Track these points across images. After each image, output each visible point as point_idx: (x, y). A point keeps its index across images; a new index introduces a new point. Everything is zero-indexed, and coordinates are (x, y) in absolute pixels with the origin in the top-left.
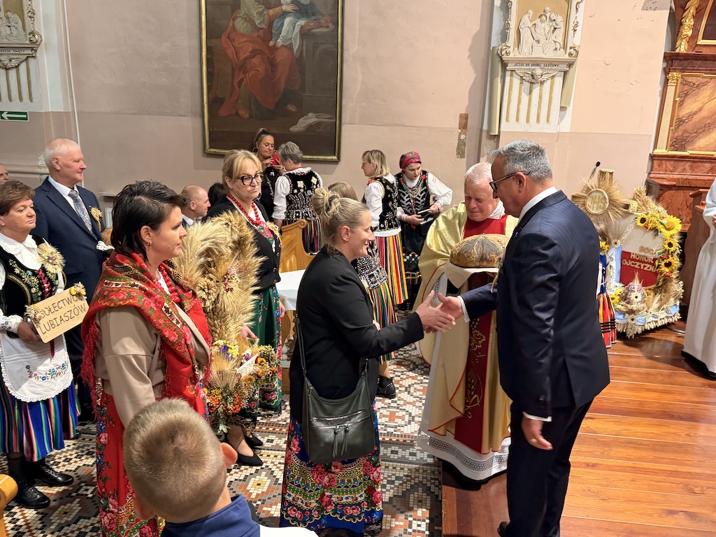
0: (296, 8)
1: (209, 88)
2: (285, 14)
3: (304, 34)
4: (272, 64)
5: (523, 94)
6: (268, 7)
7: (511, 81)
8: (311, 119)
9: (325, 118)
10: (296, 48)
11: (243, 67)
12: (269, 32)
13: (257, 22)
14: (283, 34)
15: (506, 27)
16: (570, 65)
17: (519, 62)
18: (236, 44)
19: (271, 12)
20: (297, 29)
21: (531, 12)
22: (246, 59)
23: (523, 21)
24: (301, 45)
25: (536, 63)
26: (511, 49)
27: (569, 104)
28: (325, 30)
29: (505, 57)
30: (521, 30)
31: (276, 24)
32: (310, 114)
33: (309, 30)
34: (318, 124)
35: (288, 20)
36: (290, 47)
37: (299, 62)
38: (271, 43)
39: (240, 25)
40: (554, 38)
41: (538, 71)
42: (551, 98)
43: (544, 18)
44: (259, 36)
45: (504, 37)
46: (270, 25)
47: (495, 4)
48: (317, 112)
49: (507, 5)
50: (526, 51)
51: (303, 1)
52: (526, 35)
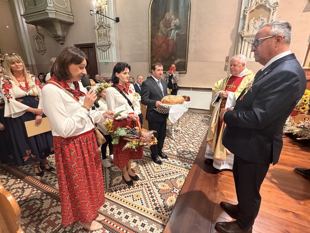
0: (175, 27)
1: (151, 53)
2: (172, 29)
3: (178, 35)
4: (168, 45)
5: (249, 48)
6: (167, 28)
7: (245, 44)
8: (178, 60)
9: (182, 60)
10: (175, 39)
11: (160, 46)
12: (167, 36)
13: (164, 33)
14: (171, 36)
15: (244, 25)
17: (248, 37)
18: (158, 40)
19: (168, 29)
20: (175, 34)
21: (254, 18)
22: (161, 44)
23: (250, 21)
24: (176, 38)
26: (245, 32)
28: (184, 33)
29: (243, 35)
30: (249, 25)
31: (169, 33)
32: (178, 59)
33: (179, 34)
34: (180, 62)
35: (173, 31)
36: (173, 39)
37: (176, 44)
38: (168, 39)
39: (160, 34)
43: (259, 19)
44: (164, 37)
45: (243, 28)
46: (168, 33)
47: (241, 17)
48: (180, 58)
49: (245, 17)
50: (251, 32)
51: (177, 25)
52: (251, 27)
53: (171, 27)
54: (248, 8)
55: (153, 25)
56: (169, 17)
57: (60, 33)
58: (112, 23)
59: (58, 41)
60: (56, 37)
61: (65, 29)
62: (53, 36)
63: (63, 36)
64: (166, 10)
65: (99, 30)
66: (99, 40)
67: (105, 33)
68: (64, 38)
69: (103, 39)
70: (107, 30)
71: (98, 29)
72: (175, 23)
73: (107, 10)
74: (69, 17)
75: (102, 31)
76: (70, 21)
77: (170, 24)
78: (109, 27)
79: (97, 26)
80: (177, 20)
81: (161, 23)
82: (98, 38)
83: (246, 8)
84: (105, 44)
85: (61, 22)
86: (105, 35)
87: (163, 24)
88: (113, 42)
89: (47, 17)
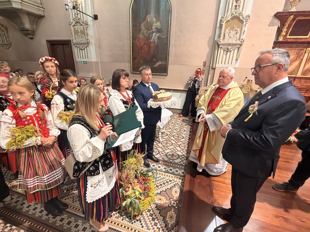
0: (157, 30)
1: (132, 55)
2: (153, 32)
3: (159, 38)
4: (149, 47)
5: (224, 55)
6: (149, 30)
7: (220, 51)
8: (160, 63)
9: (164, 63)
10: (156, 42)
11: (142, 48)
12: (149, 38)
13: (146, 35)
14: (153, 38)
15: (220, 33)
16: (241, 45)
17: (224, 45)
19: (150, 32)
20: (157, 37)
21: (229, 28)
22: (142, 46)
23: (226, 31)
24: (158, 41)
25: (229, 45)
26: (221, 40)
27: (239, 58)
28: (165, 36)
29: (219, 43)
30: (225, 34)
31: (151, 35)
33: (160, 37)
34: (162, 64)
35: (154, 34)
36: (154, 42)
37: (157, 46)
39: (141, 36)
40: (236, 36)
41: (230, 47)
42: (233, 56)
43: (233, 29)
44: (146, 39)
45: (219, 37)
46: (149, 35)
47: (217, 26)
48: (161, 61)
49: (221, 26)
50: (226, 41)
51: (159, 28)
52: (227, 35)
53: (152, 29)
54: (224, 18)
55: (134, 26)
56: (150, 19)
57: (28, 26)
58: (90, 20)
59: (26, 35)
60: (23, 30)
61: (34, 22)
62: (20, 29)
63: (32, 30)
64: (147, 13)
65: (75, 27)
66: (76, 37)
67: (82, 30)
68: (34, 32)
69: (81, 36)
70: (85, 27)
71: (74, 25)
72: (157, 26)
73: (83, 5)
74: (38, 9)
75: (79, 28)
76: (39, 13)
77: (152, 27)
78: (87, 24)
79: (73, 22)
80: (159, 24)
81: (142, 25)
82: (75, 35)
83: (222, 18)
84: (83, 42)
85: (29, 14)
86: (83, 33)
87: (145, 26)
88: (92, 40)
89: (11, 7)
